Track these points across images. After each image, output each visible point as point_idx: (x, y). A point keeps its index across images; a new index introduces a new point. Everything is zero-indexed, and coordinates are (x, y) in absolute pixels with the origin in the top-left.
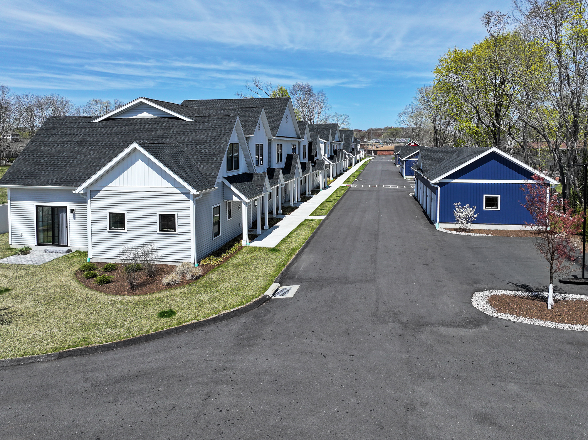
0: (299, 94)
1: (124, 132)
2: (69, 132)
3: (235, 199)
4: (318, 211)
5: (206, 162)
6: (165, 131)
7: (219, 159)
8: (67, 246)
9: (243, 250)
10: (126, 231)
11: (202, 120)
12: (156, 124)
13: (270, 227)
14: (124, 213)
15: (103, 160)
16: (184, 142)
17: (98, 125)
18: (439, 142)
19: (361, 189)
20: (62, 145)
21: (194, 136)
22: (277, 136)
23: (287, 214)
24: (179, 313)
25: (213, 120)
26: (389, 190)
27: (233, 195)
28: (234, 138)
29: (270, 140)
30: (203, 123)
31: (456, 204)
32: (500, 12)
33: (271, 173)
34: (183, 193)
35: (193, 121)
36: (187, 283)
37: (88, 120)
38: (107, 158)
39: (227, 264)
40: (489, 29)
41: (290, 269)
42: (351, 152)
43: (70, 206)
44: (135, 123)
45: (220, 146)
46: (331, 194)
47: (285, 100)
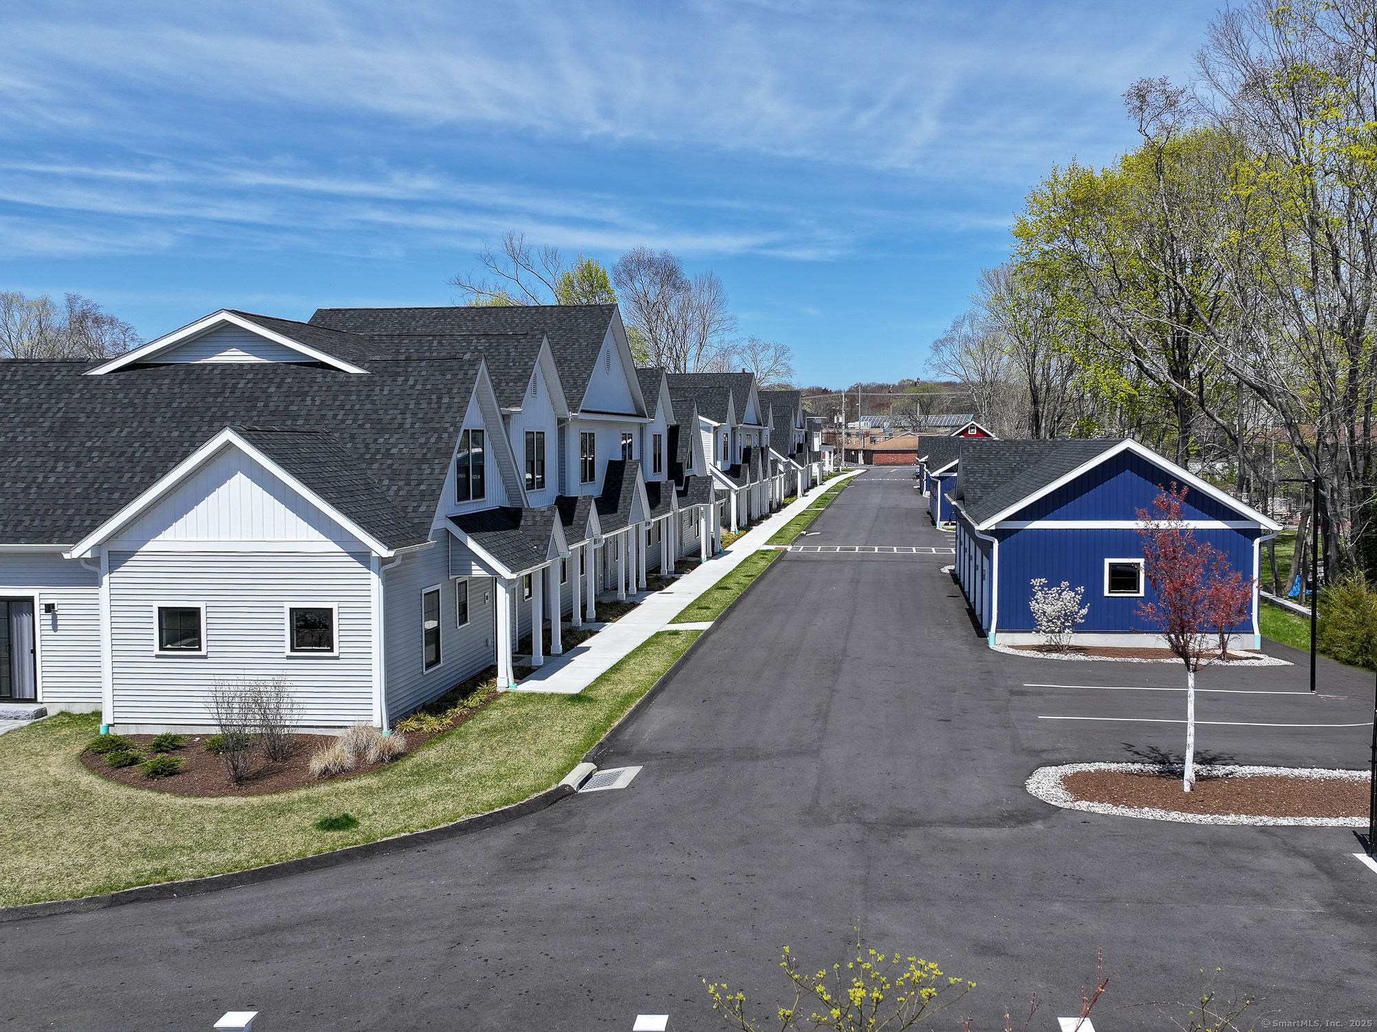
0: (644, 283)
1: (180, 400)
2: (25, 400)
3: (477, 571)
4: (694, 611)
5: (403, 477)
6: (291, 399)
7: (437, 471)
8: (34, 700)
9: (501, 701)
10: (203, 652)
11: (389, 369)
12: (266, 380)
13: (565, 650)
14: (199, 608)
15: (129, 475)
16: (343, 426)
17: (104, 382)
18: (1043, 425)
19: (815, 557)
20: (10, 435)
21: (369, 412)
22: (582, 411)
23: (609, 621)
24: (365, 823)
25: (419, 369)
26: (892, 559)
27: (473, 563)
28: (472, 419)
29: (564, 422)
30: (392, 379)
31: (1036, 582)
32: (1168, 82)
33: (567, 507)
34: (352, 554)
35: (366, 372)
36: (371, 769)
37: (77, 368)
38: (138, 469)
39: (462, 729)
40: (1144, 126)
41: (620, 737)
42: (792, 456)
43: (42, 596)
44: (209, 377)
45: (440, 438)
46: (731, 570)
47: (602, 310)
